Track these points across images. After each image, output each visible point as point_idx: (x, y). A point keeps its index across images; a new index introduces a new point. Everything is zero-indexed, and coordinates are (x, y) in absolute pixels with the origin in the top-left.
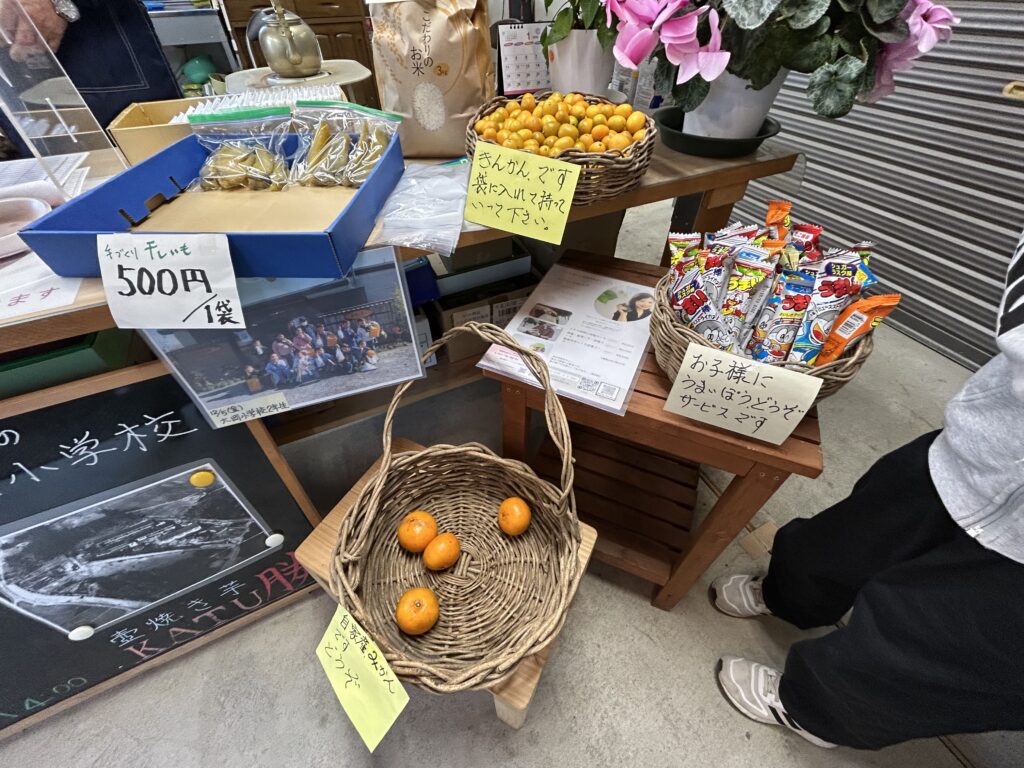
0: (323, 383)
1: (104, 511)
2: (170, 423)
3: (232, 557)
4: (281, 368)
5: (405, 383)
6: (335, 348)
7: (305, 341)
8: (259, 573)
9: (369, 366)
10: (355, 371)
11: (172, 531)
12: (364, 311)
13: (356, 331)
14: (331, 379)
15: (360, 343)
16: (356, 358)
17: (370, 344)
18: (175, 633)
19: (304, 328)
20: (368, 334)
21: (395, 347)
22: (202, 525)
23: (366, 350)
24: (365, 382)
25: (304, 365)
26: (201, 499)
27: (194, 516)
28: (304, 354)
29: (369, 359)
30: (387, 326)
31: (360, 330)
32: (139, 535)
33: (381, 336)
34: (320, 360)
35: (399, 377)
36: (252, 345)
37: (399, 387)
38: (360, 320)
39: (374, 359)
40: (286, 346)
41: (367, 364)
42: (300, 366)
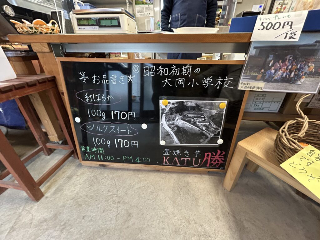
0: (280, 84)
1: (196, 104)
2: (230, 82)
3: (207, 140)
4: (271, 73)
5: (307, 94)
6: (293, 71)
7: (286, 65)
8: (206, 153)
9: (299, 83)
10: (293, 83)
11: (203, 121)
12: (313, 59)
13: (304, 66)
14: (283, 83)
15: (302, 72)
16: (297, 78)
17: (305, 73)
18: (175, 160)
19: (289, 60)
20: (307, 69)
21: (313, 77)
22: (210, 123)
23: (303, 75)
24: (293, 89)
25: (279, 75)
26: (216, 113)
27: (210, 119)
28: (282, 70)
29: (301, 79)
30: (317, 68)
31: (306, 67)
32: (196, 117)
33: (312, 71)
34: (285, 74)
35: (307, 90)
36: (270, 61)
37: (304, 95)
38: (309, 62)
39: (302, 80)
40: (279, 65)
41: (299, 81)
42: (277, 75)
